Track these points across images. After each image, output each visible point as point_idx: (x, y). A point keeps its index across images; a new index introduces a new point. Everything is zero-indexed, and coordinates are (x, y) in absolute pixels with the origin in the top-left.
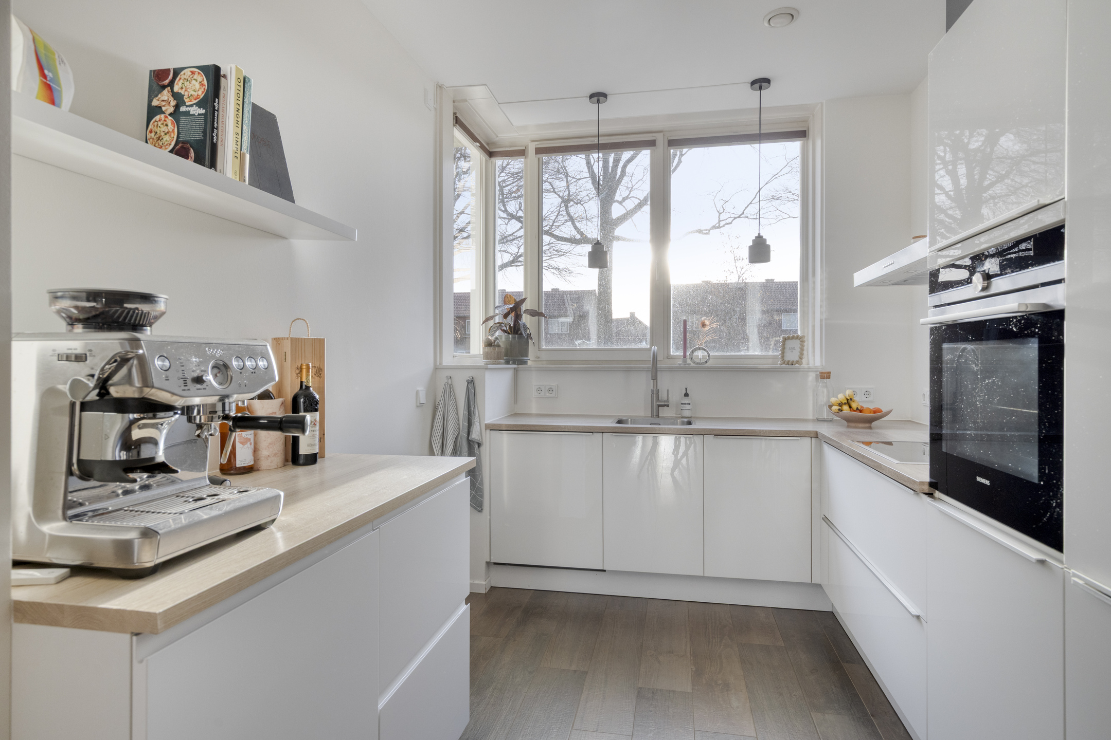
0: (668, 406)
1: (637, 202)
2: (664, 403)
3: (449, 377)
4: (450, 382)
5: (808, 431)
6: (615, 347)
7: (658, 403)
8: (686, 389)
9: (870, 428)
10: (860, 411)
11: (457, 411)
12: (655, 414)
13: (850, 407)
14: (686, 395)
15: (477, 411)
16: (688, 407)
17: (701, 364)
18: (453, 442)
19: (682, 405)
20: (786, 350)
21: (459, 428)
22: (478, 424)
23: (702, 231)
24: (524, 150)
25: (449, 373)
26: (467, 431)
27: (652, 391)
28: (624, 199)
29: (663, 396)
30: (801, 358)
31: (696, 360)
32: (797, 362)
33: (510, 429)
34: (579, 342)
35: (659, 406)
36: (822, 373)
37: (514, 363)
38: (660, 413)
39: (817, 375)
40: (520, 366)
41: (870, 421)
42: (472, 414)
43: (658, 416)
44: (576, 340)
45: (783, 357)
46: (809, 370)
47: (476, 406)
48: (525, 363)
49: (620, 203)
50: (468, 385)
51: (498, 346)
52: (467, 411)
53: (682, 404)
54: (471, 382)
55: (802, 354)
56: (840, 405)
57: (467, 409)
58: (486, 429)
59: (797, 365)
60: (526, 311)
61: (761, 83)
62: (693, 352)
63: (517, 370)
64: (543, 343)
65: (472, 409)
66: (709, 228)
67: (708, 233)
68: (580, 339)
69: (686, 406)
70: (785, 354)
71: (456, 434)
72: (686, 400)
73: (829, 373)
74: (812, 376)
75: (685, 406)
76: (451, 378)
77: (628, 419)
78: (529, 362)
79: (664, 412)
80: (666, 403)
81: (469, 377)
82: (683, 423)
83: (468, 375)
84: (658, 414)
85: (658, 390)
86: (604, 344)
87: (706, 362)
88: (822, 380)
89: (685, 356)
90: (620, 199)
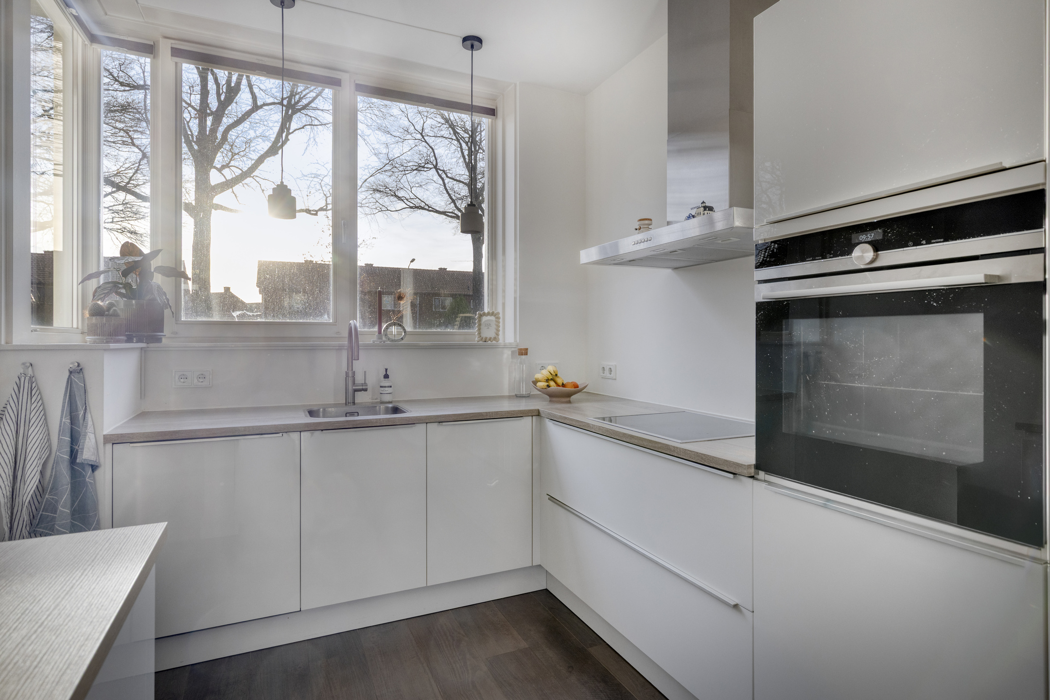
0: (366, 390)
1: (239, 172)
2: (361, 387)
3: (28, 364)
4: (30, 372)
5: (530, 410)
6: (288, 321)
7: (354, 388)
8: (386, 370)
9: (570, 402)
10: (563, 385)
11: (46, 419)
12: (350, 400)
13: (556, 383)
14: (386, 376)
15: (89, 416)
16: (389, 390)
17: (395, 341)
18: (39, 471)
19: (382, 389)
20: (482, 327)
21: (50, 446)
22: (92, 436)
23: (311, 211)
24: (152, 46)
25: (26, 358)
26: (69, 449)
27: (347, 374)
28: (223, 167)
29: (359, 379)
30: (498, 335)
31: (392, 337)
32: (495, 339)
33: (148, 440)
34: (238, 313)
35: (355, 391)
36: (521, 349)
37: (140, 341)
38: (356, 400)
39: (513, 352)
40: (151, 345)
41: (569, 395)
42: (81, 421)
43: (354, 403)
44: (233, 311)
45: (479, 334)
46: (505, 347)
47: (88, 408)
48: (159, 340)
49: (220, 170)
50: (69, 376)
51: (115, 315)
52: (69, 417)
53: (381, 387)
54: (77, 371)
55: (498, 330)
56: (547, 380)
57: (68, 414)
58: (104, 444)
59: (494, 342)
60: (159, 269)
61: (472, 42)
62: (387, 328)
63: (145, 351)
64: (183, 313)
65: (81, 413)
66: (317, 209)
67: (316, 214)
68: (239, 310)
69: (387, 389)
70: (481, 331)
71: (44, 457)
72: (386, 383)
73: (527, 349)
74: (507, 353)
75: (385, 389)
76: (31, 365)
77: (319, 410)
78: (164, 340)
79: (361, 398)
80: (364, 387)
81: (72, 363)
82: (387, 411)
83: (69, 360)
84: (354, 401)
85: (354, 372)
86: (274, 316)
87: (402, 339)
88: (520, 356)
89: (380, 332)
90: (219, 166)
